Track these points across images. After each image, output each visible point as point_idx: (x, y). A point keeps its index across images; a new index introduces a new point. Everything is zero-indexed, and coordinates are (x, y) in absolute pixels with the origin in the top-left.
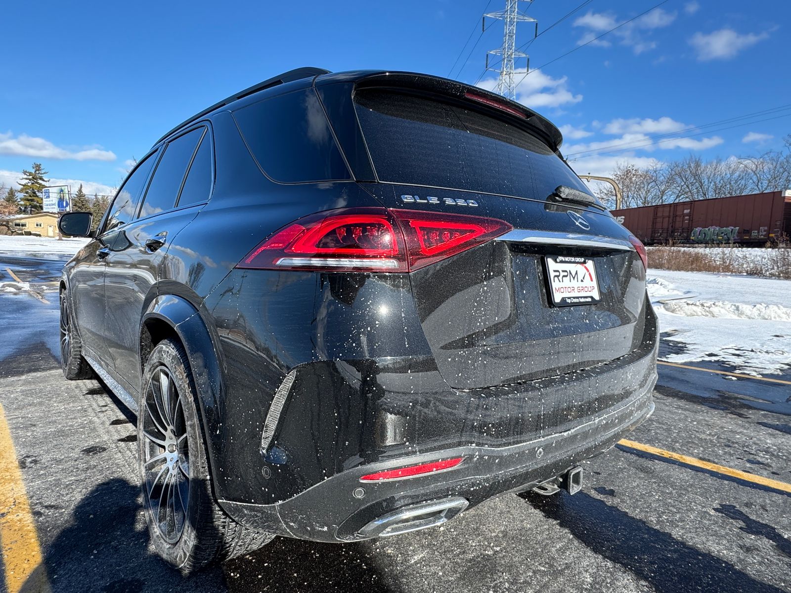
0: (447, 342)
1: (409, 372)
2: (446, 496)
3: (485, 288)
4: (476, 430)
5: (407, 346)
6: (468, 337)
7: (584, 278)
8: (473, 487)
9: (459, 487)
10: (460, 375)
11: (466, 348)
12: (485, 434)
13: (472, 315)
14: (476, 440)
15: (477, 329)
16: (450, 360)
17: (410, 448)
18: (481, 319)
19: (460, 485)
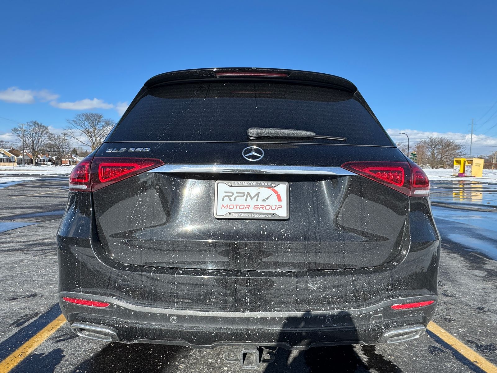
0: (113, 233)
1: (76, 246)
2: (100, 324)
3: (140, 203)
4: (117, 289)
5: (79, 232)
6: (129, 232)
7: (267, 199)
8: (116, 324)
9: (108, 321)
10: (122, 254)
11: (126, 238)
12: (124, 293)
13: (131, 218)
14: (117, 295)
15: (136, 228)
16: (115, 244)
17: (78, 289)
18: (139, 222)
19: (109, 320)
